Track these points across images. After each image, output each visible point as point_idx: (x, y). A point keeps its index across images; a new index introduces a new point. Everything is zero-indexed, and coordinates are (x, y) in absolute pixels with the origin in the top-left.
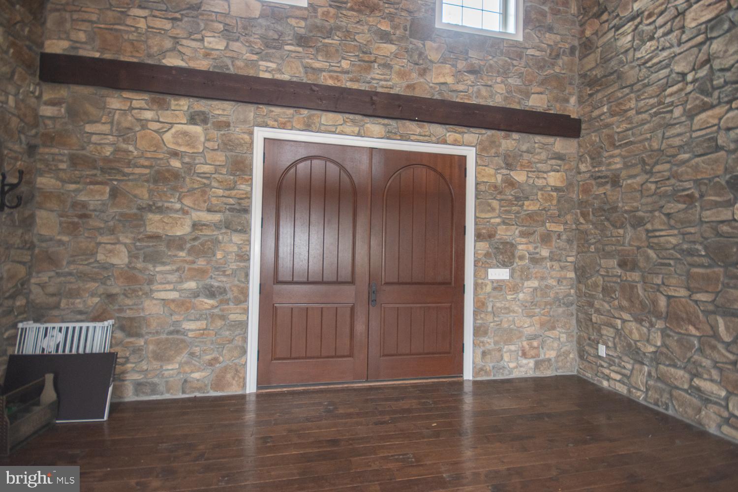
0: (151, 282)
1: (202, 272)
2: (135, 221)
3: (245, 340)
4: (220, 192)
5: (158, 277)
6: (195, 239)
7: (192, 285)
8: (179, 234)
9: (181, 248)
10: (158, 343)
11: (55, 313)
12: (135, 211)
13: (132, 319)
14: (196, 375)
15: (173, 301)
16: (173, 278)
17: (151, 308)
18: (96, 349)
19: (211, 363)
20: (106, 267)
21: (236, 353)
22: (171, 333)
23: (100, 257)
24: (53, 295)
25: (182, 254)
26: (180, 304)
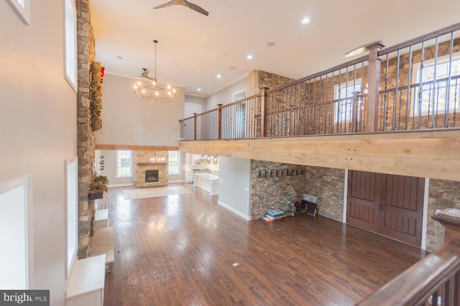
0: (324, 191)
1: (334, 190)
2: (321, 177)
3: (343, 209)
4: (337, 172)
5: (325, 190)
6: (332, 183)
7: (331, 193)
8: (329, 181)
9: (330, 184)
10: (325, 204)
11: (309, 193)
12: (321, 175)
13: (320, 198)
14: (332, 214)
15: (328, 196)
16: (328, 190)
17: (324, 196)
18: (314, 202)
19: (335, 212)
20: (317, 186)
21: (341, 212)
22: (327, 203)
23: (316, 184)
24: (308, 190)
25: (330, 186)
26: (329, 197)
